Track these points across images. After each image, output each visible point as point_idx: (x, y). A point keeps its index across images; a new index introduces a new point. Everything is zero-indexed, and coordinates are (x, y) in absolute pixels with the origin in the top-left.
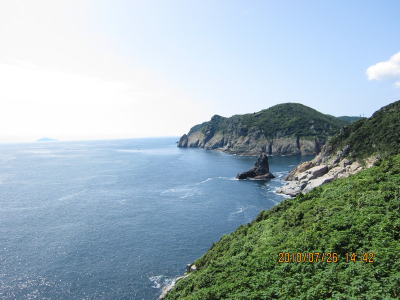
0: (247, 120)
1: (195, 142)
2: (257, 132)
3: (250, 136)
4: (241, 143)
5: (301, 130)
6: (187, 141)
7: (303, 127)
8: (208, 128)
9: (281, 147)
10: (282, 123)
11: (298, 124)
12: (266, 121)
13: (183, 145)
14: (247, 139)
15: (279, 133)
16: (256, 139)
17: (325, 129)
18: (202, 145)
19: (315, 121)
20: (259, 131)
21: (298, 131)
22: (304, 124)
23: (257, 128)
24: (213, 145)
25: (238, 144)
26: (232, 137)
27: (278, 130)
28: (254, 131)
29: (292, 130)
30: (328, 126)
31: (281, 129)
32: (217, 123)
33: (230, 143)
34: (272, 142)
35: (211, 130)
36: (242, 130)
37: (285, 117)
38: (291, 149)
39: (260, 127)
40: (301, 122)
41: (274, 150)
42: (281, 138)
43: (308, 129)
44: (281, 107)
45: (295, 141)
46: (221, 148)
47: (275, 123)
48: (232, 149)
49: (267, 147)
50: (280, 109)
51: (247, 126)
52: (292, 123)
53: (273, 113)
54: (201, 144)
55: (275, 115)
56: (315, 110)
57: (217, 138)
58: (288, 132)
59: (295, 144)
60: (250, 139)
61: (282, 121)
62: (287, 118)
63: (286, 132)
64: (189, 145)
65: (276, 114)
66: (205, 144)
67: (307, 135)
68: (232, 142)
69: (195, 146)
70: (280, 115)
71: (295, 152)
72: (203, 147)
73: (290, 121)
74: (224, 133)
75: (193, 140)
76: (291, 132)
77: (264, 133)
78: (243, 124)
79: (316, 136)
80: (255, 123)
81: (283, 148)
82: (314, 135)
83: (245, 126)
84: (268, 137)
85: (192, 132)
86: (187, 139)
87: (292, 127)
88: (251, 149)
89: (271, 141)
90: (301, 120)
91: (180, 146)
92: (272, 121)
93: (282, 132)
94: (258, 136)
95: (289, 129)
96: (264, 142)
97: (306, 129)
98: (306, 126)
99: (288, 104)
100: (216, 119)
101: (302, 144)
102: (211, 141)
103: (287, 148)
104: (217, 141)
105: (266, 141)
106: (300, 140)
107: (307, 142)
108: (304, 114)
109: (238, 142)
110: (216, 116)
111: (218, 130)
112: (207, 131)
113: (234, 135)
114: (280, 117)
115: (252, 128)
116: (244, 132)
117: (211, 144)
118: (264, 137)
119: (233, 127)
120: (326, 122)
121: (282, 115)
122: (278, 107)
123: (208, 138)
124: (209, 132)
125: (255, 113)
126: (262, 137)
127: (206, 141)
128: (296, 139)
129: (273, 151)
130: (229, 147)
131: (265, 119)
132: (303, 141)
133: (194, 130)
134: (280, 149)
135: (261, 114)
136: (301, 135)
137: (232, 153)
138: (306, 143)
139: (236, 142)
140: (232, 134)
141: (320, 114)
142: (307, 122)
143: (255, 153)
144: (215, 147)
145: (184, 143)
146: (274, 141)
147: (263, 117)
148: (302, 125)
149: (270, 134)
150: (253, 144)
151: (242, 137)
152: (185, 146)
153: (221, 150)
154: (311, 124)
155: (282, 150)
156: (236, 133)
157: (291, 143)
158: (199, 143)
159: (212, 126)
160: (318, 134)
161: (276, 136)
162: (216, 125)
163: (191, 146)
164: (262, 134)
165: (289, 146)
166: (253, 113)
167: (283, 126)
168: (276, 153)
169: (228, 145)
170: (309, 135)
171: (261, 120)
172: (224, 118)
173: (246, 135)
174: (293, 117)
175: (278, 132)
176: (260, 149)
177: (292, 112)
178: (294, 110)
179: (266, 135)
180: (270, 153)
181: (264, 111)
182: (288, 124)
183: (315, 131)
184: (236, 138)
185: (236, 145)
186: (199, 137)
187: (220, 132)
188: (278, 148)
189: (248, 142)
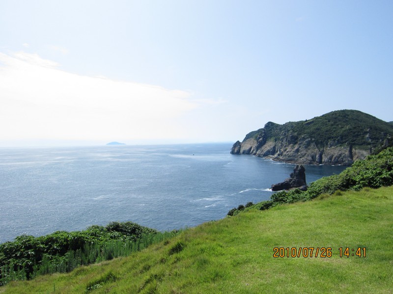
0: (298, 128)
1: (248, 148)
2: (307, 140)
3: (300, 144)
4: (291, 151)
5: (355, 138)
6: (240, 148)
7: (357, 136)
8: (261, 135)
9: (332, 156)
10: (334, 131)
11: (351, 132)
12: (318, 129)
13: (236, 151)
14: (296, 147)
15: (330, 142)
16: (306, 147)
17: (381, 138)
18: (254, 152)
19: (371, 129)
20: (309, 139)
21: (351, 140)
22: (359, 132)
23: (308, 136)
24: (265, 152)
25: (288, 152)
26: (282, 145)
27: (329, 138)
28: (304, 139)
29: (345, 139)
30: (385, 134)
31: (333, 138)
32: (271, 130)
33: (280, 151)
34: (323, 151)
35: (264, 137)
36: (292, 137)
37: (338, 125)
38: (343, 159)
39: (311, 135)
40: (355, 130)
41: (325, 159)
42: (333, 147)
43: (363, 138)
44: (336, 114)
45: (348, 150)
46: (271, 156)
47: (327, 131)
48: (281, 157)
49: (317, 156)
50: (334, 116)
51: (298, 134)
52: (345, 131)
53: (325, 121)
54: (253, 150)
55: (328, 123)
56: (375, 118)
57: (269, 145)
58: (340, 141)
59: (347, 153)
60: (300, 147)
61: (334, 130)
62: (340, 126)
63: (338, 141)
64: (241, 151)
65: (329, 121)
66: (257, 151)
67: (362, 145)
68: (282, 150)
69: (248, 153)
70: (332, 123)
71: (347, 162)
72: (255, 154)
73: (343, 129)
74: (276, 140)
75: (245, 147)
76: (344, 141)
77: (314, 141)
78: (294, 131)
79: (372, 146)
80: (306, 131)
81: (334, 157)
82: (369, 144)
83: (296, 134)
84: (319, 145)
85: (247, 139)
86: (240, 146)
87: (345, 136)
88: (301, 158)
89: (321, 149)
90: (355, 128)
91: (233, 153)
92: (324, 129)
93: (334, 140)
94: (308, 144)
95: (342, 138)
96: (314, 150)
97: (360, 138)
98: (360, 135)
99: (344, 111)
100: (270, 126)
101: (355, 154)
102: (263, 148)
103: (339, 157)
104: (268, 148)
105: (317, 149)
106: (353, 150)
107: (361, 151)
108: (361, 122)
109: (287, 150)
110: (269, 123)
111: (271, 137)
112: (259, 138)
113: (284, 142)
114: (332, 125)
115: (303, 136)
116: (294, 140)
117: (262, 151)
118: (314, 146)
119: (285, 134)
120: (383, 131)
121: (335, 123)
122: (333, 114)
123: (261, 145)
124: (261, 139)
125: (306, 121)
126: (312, 145)
127: (258, 148)
128: (349, 148)
129: (323, 161)
130: (279, 155)
131: (316, 127)
132: (357, 151)
133: (249, 136)
134: (331, 158)
135: (313, 122)
136: (354, 144)
137: (281, 161)
138: (360, 153)
139: (285, 150)
140: (282, 142)
141: (380, 121)
142: (361, 130)
143: (304, 162)
144: (266, 155)
145: (237, 149)
146: (325, 150)
147: (314, 124)
148: (356, 133)
149: (321, 142)
150: (302, 152)
151: (291, 145)
152: (238, 153)
153: (271, 158)
154: (366, 133)
155: (333, 160)
156: (286, 141)
157: (343, 152)
158: (252, 149)
159: (264, 133)
160: (373, 144)
161: (327, 144)
162: (270, 131)
163: (244, 153)
164: (312, 142)
165: (340, 155)
166: (305, 120)
167: (335, 135)
168: (326, 162)
169: (278, 153)
170: (363, 144)
171: (313, 128)
172: (278, 125)
173: (296, 143)
174: (347, 124)
175: (329, 140)
176: (310, 158)
177: (347, 119)
178: (350, 117)
179: (317, 144)
180: (321, 162)
181: (316, 118)
182: (341, 131)
183: (370, 140)
184: (286, 146)
185: (285, 153)
186: (253, 144)
187: (273, 139)
188: (328, 157)
189: (297, 151)
